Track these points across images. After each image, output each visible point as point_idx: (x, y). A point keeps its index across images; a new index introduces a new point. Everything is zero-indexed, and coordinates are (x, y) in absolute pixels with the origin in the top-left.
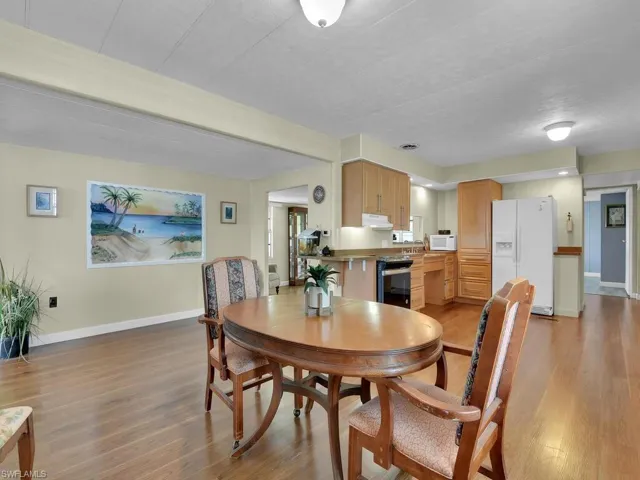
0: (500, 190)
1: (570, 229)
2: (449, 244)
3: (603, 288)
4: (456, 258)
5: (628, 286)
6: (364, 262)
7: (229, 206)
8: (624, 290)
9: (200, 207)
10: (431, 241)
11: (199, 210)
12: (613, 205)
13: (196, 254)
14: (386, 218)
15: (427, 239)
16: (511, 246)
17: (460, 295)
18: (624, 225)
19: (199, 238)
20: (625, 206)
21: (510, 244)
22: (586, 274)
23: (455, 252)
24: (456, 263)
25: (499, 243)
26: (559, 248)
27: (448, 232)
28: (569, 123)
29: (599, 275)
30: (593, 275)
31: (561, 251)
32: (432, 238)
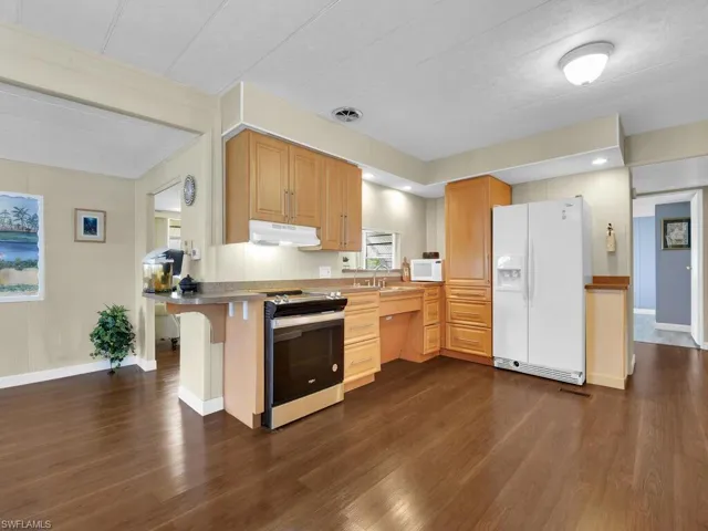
0: (510, 193)
1: (611, 250)
2: (434, 271)
3: (660, 332)
4: (443, 293)
5: (696, 329)
6: (245, 305)
7: (91, 216)
8: (689, 335)
9: (36, 216)
10: (412, 267)
11: (33, 220)
12: (673, 219)
13: (31, 288)
14: (313, 231)
15: (406, 265)
16: (519, 276)
17: (449, 347)
18: (689, 246)
19: (33, 264)
20: (689, 221)
21: (518, 271)
22: (636, 311)
23: (441, 285)
24: (443, 301)
25: (502, 271)
26: (594, 278)
27: (436, 255)
28: (606, 46)
29: (653, 312)
30: (645, 312)
31: (597, 283)
32: (413, 263)
